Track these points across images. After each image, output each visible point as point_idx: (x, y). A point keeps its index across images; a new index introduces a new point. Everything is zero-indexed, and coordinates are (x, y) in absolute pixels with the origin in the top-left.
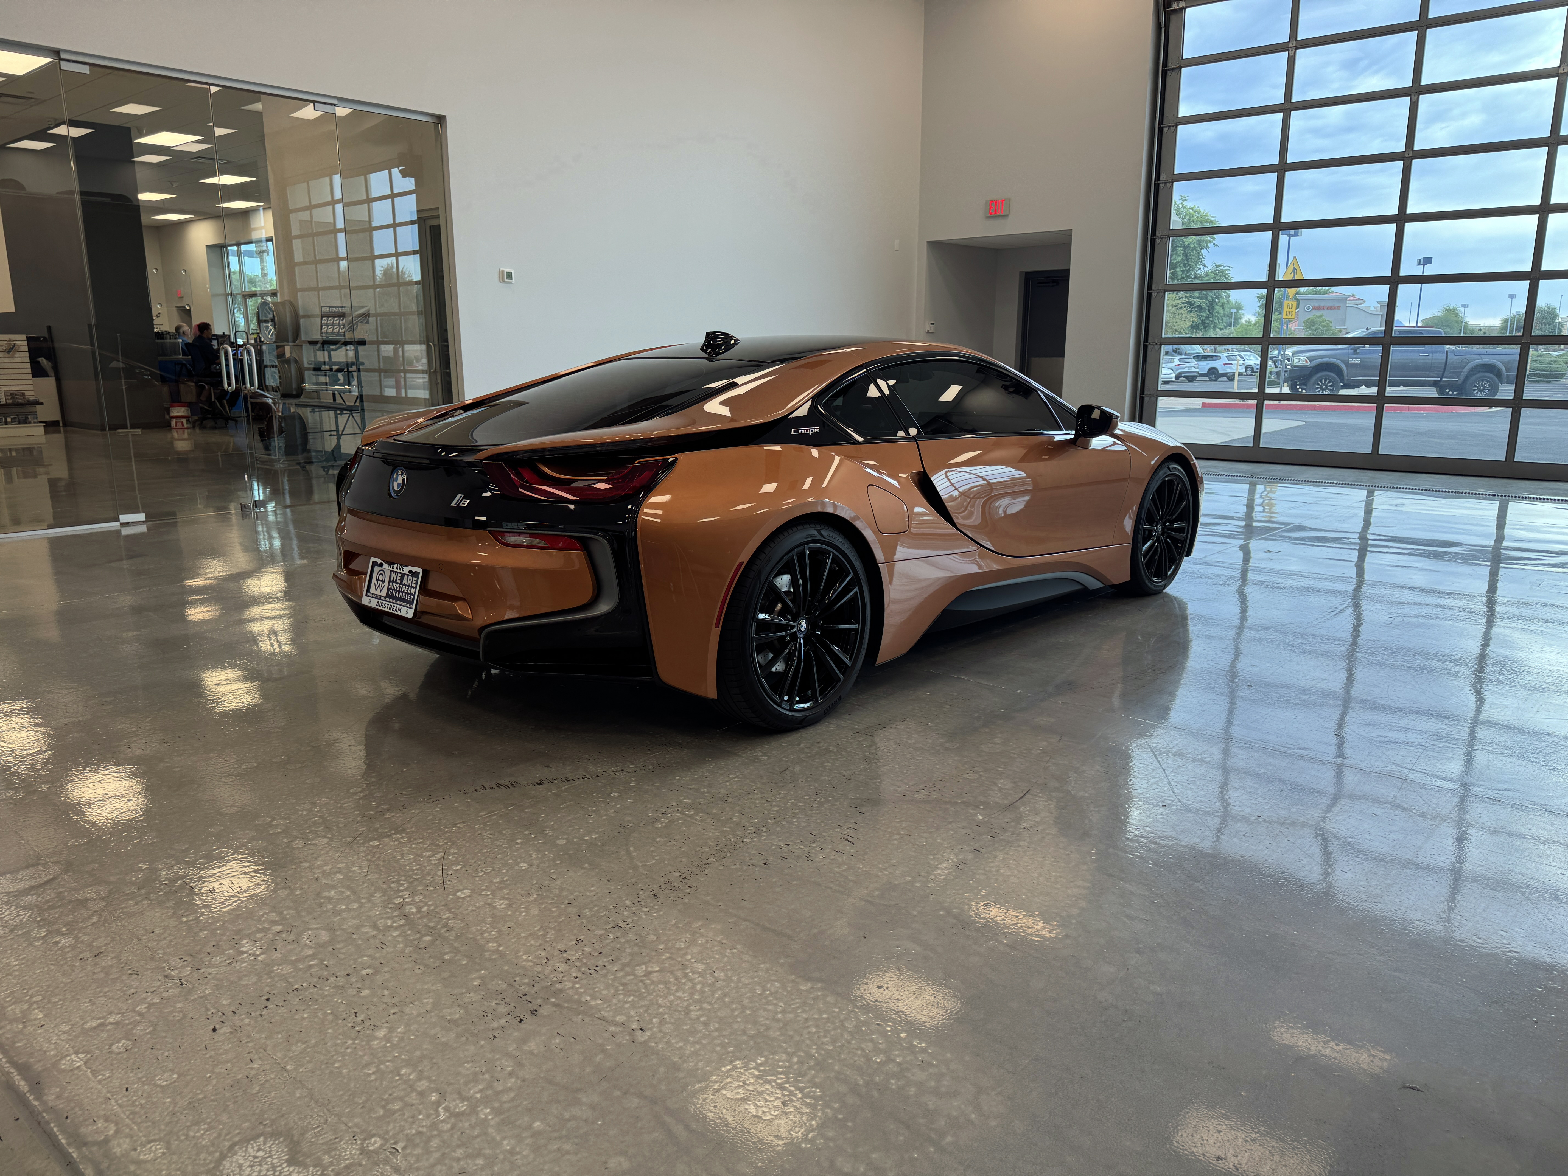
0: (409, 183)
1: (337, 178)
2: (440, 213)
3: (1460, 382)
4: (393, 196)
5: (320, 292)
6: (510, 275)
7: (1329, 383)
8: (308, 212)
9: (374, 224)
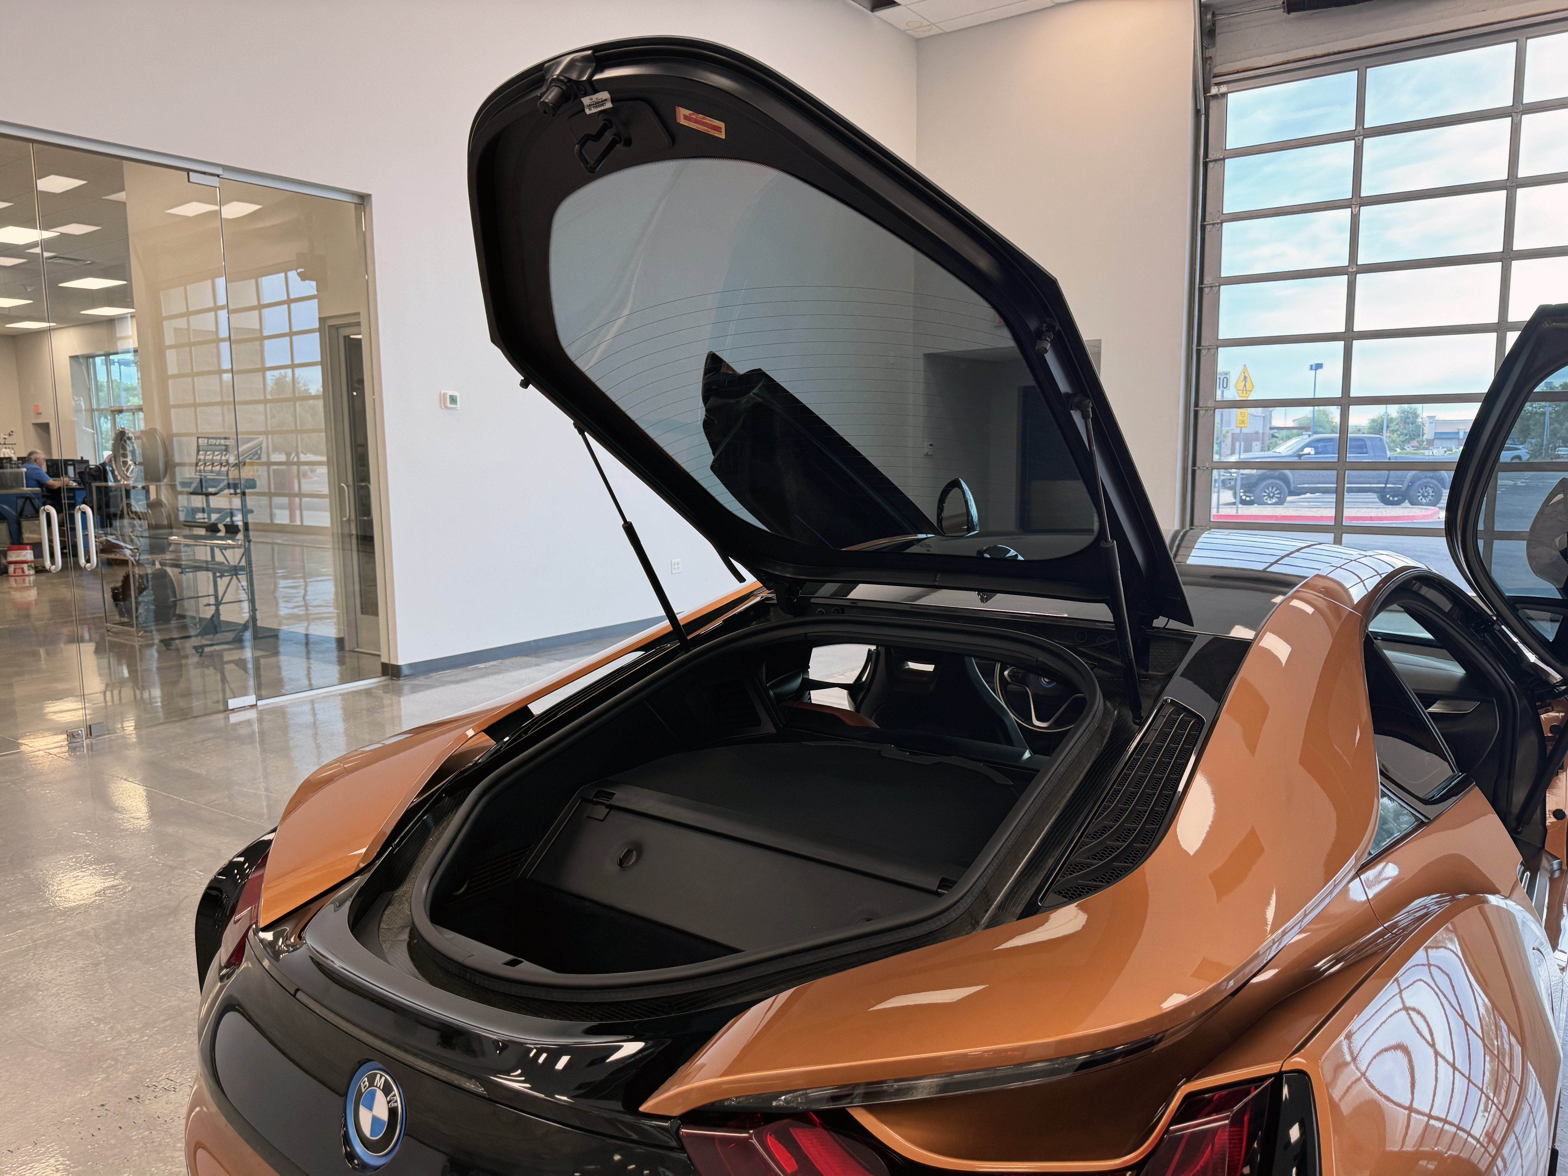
0: (310, 287)
1: (221, 282)
2: (361, 320)
3: (1404, 488)
4: (289, 302)
5: (198, 409)
6: (453, 400)
7: (1276, 490)
8: (185, 318)
9: (266, 333)
